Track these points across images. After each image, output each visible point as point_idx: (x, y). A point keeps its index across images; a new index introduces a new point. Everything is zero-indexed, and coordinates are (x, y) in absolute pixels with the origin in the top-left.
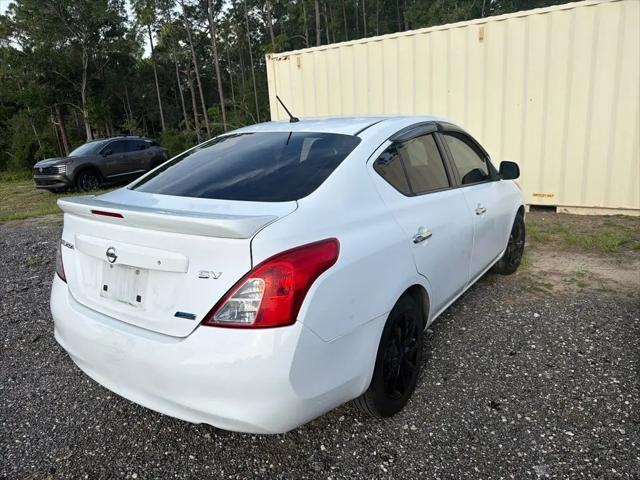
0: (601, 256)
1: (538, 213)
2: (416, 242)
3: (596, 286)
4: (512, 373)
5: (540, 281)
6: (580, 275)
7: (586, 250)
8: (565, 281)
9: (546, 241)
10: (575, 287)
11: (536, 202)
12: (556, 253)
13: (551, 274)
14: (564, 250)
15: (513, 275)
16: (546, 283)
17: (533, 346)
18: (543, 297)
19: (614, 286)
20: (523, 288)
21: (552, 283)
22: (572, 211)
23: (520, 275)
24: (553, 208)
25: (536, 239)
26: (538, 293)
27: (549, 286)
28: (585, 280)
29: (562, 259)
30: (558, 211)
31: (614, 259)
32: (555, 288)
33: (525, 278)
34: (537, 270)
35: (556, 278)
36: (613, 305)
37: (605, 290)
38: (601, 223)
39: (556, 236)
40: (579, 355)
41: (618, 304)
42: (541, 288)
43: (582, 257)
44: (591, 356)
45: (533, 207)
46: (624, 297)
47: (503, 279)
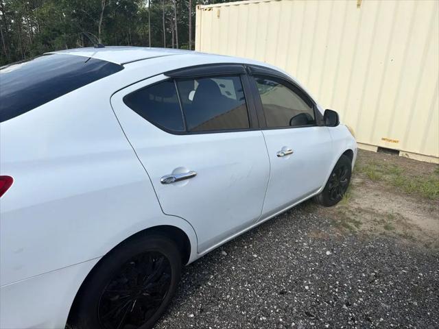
0: (419, 201)
1: (383, 154)
2: (163, 183)
3: (400, 231)
4: (268, 316)
5: (352, 218)
6: (391, 217)
7: (408, 194)
8: (375, 221)
9: (377, 179)
10: (381, 228)
11: (384, 145)
12: (379, 193)
13: (366, 212)
14: (388, 190)
15: (332, 208)
16: (357, 220)
17: (307, 287)
18: (346, 234)
19: (416, 234)
20: (334, 222)
21: (362, 221)
22: (411, 157)
23: (339, 208)
24: (397, 152)
25: (369, 177)
26: (344, 229)
27: (358, 224)
28: (393, 223)
29: (384, 199)
30: (400, 154)
31: (428, 206)
32: (362, 227)
33: (340, 212)
34: (356, 206)
35: (368, 217)
36: (406, 254)
37: (405, 237)
38: (432, 170)
39: (387, 177)
40: (345, 306)
41: (412, 254)
42: (350, 224)
43: (400, 199)
44: (355, 310)
45: (380, 149)
46: (420, 246)
47: (322, 210)
